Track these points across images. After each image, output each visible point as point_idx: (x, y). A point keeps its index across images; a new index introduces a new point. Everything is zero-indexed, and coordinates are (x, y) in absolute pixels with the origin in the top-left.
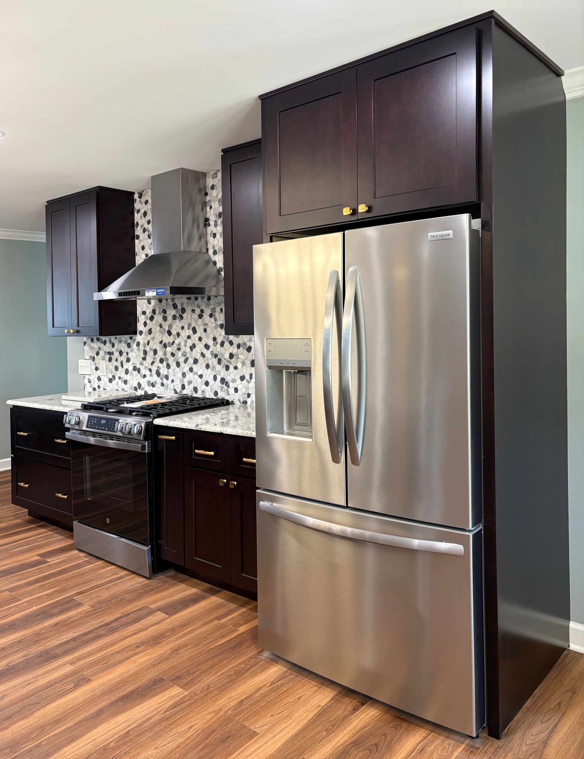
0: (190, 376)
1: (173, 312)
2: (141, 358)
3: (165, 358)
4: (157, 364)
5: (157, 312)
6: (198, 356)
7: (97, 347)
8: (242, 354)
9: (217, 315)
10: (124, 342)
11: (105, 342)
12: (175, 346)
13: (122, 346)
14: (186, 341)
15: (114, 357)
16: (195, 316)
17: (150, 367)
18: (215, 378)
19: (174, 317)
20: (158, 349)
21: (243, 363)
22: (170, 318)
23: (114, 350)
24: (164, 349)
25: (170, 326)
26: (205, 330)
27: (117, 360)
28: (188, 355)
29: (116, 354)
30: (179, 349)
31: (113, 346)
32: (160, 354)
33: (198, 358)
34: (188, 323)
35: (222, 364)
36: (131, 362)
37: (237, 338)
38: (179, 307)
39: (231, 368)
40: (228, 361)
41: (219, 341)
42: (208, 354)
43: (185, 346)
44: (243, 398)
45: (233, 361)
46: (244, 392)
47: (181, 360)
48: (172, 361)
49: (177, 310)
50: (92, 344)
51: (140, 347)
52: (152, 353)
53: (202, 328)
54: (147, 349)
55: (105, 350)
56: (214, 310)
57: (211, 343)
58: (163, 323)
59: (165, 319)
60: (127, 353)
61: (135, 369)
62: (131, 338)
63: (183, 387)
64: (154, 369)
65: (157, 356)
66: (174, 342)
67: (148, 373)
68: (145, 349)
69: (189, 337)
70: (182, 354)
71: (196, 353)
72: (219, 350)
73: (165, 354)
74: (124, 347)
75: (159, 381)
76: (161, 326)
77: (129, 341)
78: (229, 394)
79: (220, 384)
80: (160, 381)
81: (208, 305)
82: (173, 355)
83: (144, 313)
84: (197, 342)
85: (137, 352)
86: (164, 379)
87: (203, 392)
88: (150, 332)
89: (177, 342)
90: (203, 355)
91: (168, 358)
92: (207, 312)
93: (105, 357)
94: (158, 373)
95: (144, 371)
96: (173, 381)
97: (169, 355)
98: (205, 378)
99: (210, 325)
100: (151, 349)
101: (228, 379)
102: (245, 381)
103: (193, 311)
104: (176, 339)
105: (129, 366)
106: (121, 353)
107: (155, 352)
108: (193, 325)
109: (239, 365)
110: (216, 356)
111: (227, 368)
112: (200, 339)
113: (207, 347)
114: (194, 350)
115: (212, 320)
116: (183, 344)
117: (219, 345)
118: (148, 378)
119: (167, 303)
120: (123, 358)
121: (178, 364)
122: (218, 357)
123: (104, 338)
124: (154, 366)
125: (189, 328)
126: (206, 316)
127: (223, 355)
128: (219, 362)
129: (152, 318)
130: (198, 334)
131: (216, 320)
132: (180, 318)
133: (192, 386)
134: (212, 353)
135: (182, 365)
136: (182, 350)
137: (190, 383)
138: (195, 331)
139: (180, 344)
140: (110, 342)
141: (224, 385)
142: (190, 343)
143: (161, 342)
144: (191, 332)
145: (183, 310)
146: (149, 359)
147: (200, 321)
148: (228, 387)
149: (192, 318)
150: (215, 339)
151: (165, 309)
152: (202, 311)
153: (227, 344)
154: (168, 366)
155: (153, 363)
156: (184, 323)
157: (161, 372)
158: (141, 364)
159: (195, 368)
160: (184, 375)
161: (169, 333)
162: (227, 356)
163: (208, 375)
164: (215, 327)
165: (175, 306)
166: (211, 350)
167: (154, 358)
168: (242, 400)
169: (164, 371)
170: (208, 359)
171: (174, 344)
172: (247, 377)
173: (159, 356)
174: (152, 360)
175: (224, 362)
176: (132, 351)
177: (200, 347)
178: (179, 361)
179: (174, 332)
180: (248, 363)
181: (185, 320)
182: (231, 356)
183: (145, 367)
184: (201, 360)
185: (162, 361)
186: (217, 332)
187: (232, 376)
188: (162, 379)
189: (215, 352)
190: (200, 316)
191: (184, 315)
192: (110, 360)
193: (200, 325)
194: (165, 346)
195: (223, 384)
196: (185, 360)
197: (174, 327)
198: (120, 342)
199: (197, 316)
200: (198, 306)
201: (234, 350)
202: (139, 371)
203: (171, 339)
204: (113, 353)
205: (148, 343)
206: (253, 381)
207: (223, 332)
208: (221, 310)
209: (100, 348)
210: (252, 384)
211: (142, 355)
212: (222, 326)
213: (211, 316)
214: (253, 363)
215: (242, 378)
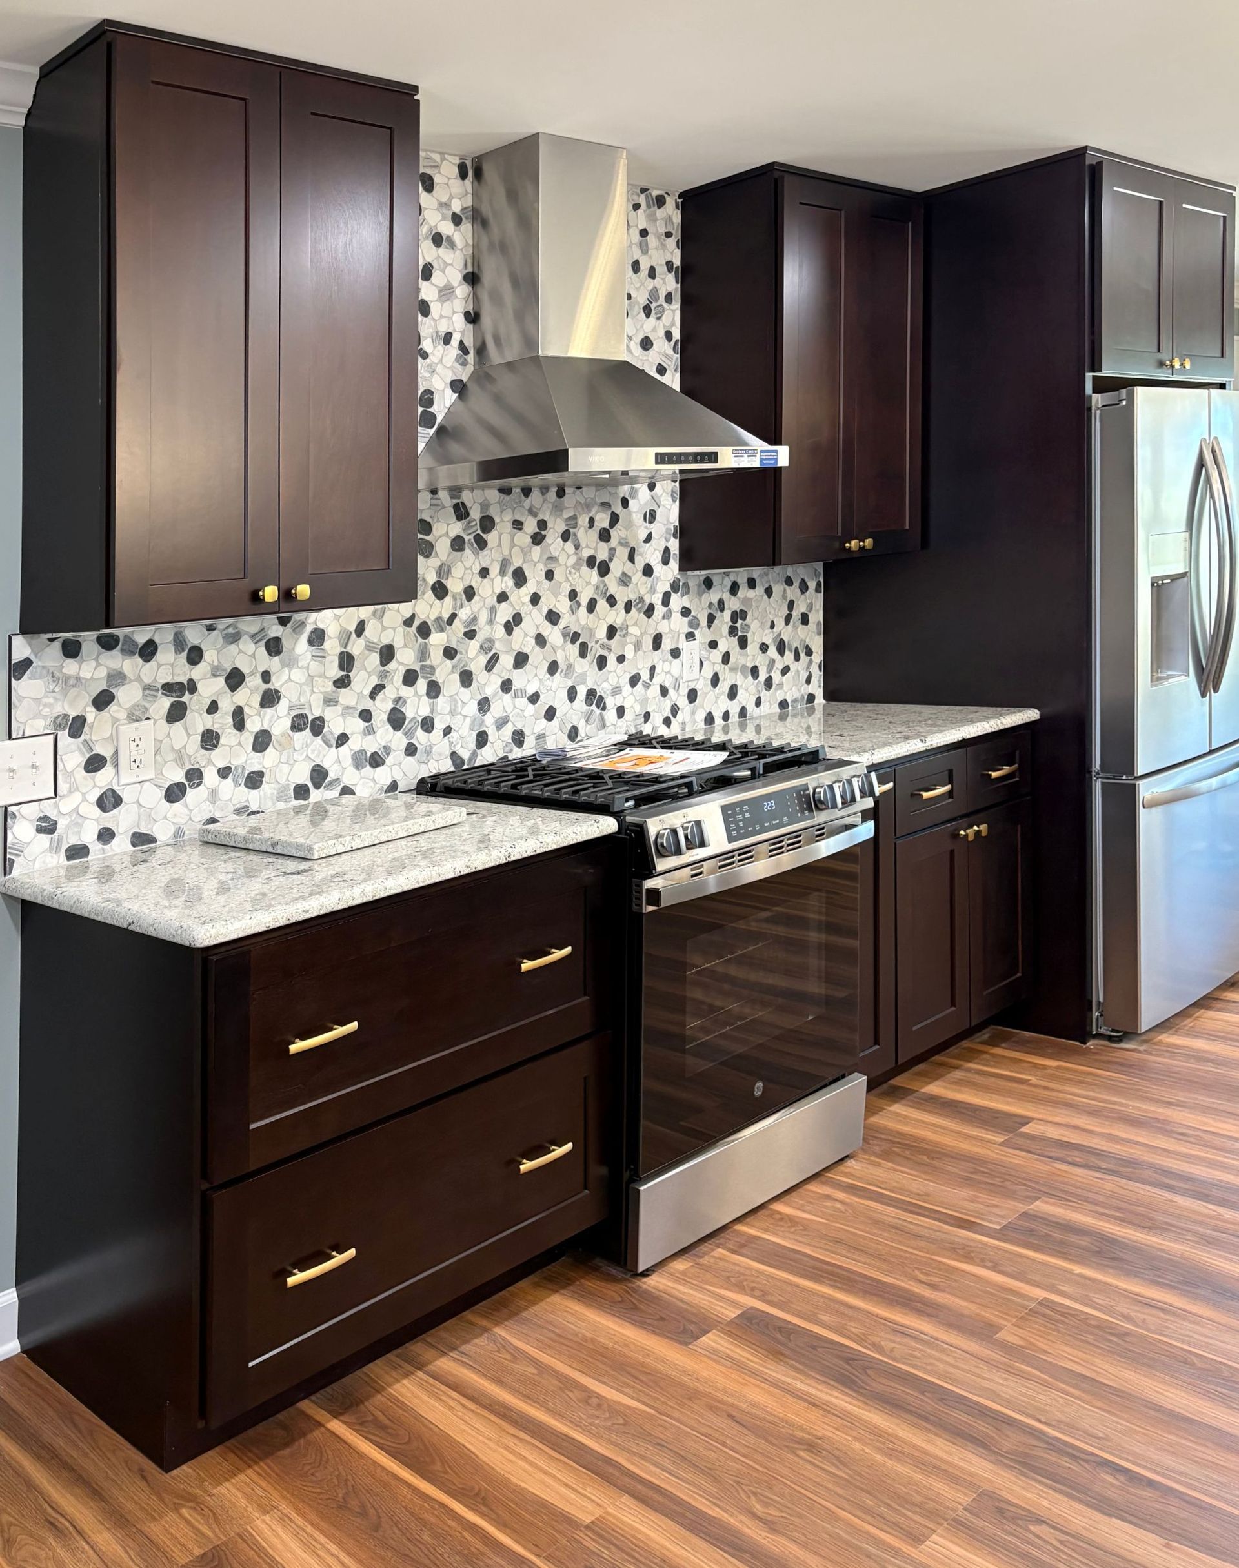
0: (502, 704)
1: (457, 528)
2: (331, 683)
3: (423, 667)
4: (395, 687)
6: (529, 646)
7: (102, 673)
8: (635, 624)
9: (580, 534)
10: (253, 636)
11: (148, 651)
12: (459, 627)
13: (240, 651)
14: (493, 610)
15: (196, 703)
16: (524, 538)
17: (368, 704)
18: (572, 694)
19: (458, 544)
20: (398, 644)
21: (638, 646)
22: (442, 548)
23: (198, 673)
24: (420, 640)
25: (444, 570)
26: (549, 575)
27: (213, 708)
28: (498, 647)
29: (211, 687)
30: (470, 635)
31: (195, 656)
32: (406, 658)
33: (526, 650)
34: (500, 559)
35: (589, 657)
36: (283, 706)
37: (626, 588)
38: (475, 514)
39: (611, 662)
40: (603, 646)
41: (584, 599)
42: (554, 635)
43: (491, 622)
44: (636, 726)
45: (613, 643)
46: (637, 713)
47: (477, 664)
48: (446, 673)
49: (470, 522)
50: (71, 667)
51: (327, 645)
52: (376, 658)
53: (541, 569)
54: (357, 647)
55: (147, 681)
56: (573, 521)
57: (563, 605)
59: (426, 549)
60: (266, 676)
61: (298, 723)
62: (283, 622)
63: (482, 739)
64: (381, 708)
65: (392, 666)
66: (453, 616)
67: (355, 725)
68: (348, 649)
69: (503, 597)
70: (481, 647)
71: (523, 639)
72: (583, 622)
73: (423, 654)
74: (253, 656)
75: (398, 740)
77: (276, 630)
79: (585, 708)
80: (404, 742)
81: (558, 509)
82: (450, 653)
84: (526, 608)
85: (314, 666)
86: (420, 733)
87: (541, 737)
89: (464, 614)
90: (540, 640)
91: (434, 664)
92: (556, 526)
93: (146, 709)
94: (396, 720)
95: (335, 722)
96: (447, 731)
97: (436, 656)
98: (544, 701)
99: (562, 560)
100: (369, 647)
101: (603, 689)
102: (640, 685)
103: (518, 525)
104: (462, 606)
105: (278, 720)
106: (235, 679)
107: (387, 654)
108: (516, 563)
109: (629, 652)
110: (575, 637)
111: (602, 662)
112: (535, 599)
113: (553, 617)
114: (516, 630)
115: (569, 546)
116: (483, 618)
117: (583, 610)
118: (355, 744)
119: (434, 502)
120: (248, 696)
121: (467, 678)
122: (580, 641)
123: (141, 635)
124: (383, 700)
125: (502, 573)
126: (553, 540)
127: (591, 632)
128: (583, 651)
130: (530, 586)
131: (577, 547)
132: (475, 546)
133: (508, 730)
134: (565, 633)
135: (480, 676)
136: (480, 637)
137: (501, 723)
138: (520, 578)
139: (474, 620)
140: (179, 643)
141: (594, 707)
142: (505, 613)
143: (408, 622)
144: (508, 583)
145: (488, 523)
146: (362, 681)
147: (537, 550)
149: (513, 545)
150: (573, 595)
151: (428, 519)
152: (542, 525)
153: (602, 604)
154: (434, 690)
155: (378, 689)
156: (490, 557)
157: (409, 712)
158: (330, 701)
159: (520, 679)
160: (484, 705)
161: (440, 591)
162: (602, 633)
163: (554, 691)
164: (577, 566)
165: (461, 512)
166: (562, 623)
167: (383, 675)
169: (416, 705)
170: (554, 649)
171: (456, 621)
172: (645, 676)
173: (400, 663)
174: (374, 681)
175: (595, 650)
176: (290, 664)
177: (534, 620)
178: (472, 667)
179: (455, 586)
180: (648, 642)
181: (491, 549)
182: (612, 631)
183: (347, 708)
184: (535, 655)
185: (410, 678)
186: (580, 577)
187: (613, 680)
188: (409, 734)
189: (574, 629)
190: (537, 539)
191: (491, 538)
192: (177, 713)
193: (536, 563)
194: (424, 631)
195: (591, 705)
196: (489, 662)
197: (457, 571)
198: (234, 638)
199: (529, 540)
200: (532, 512)
201: (616, 616)
202: (317, 727)
203: (445, 608)
204: (192, 687)
205: (360, 629)
206: (657, 680)
207: (594, 575)
208: (592, 521)
209: (117, 678)
210: (655, 690)
211: (335, 673)
212: (591, 562)
213: (565, 536)
214: (657, 641)
215: (634, 680)
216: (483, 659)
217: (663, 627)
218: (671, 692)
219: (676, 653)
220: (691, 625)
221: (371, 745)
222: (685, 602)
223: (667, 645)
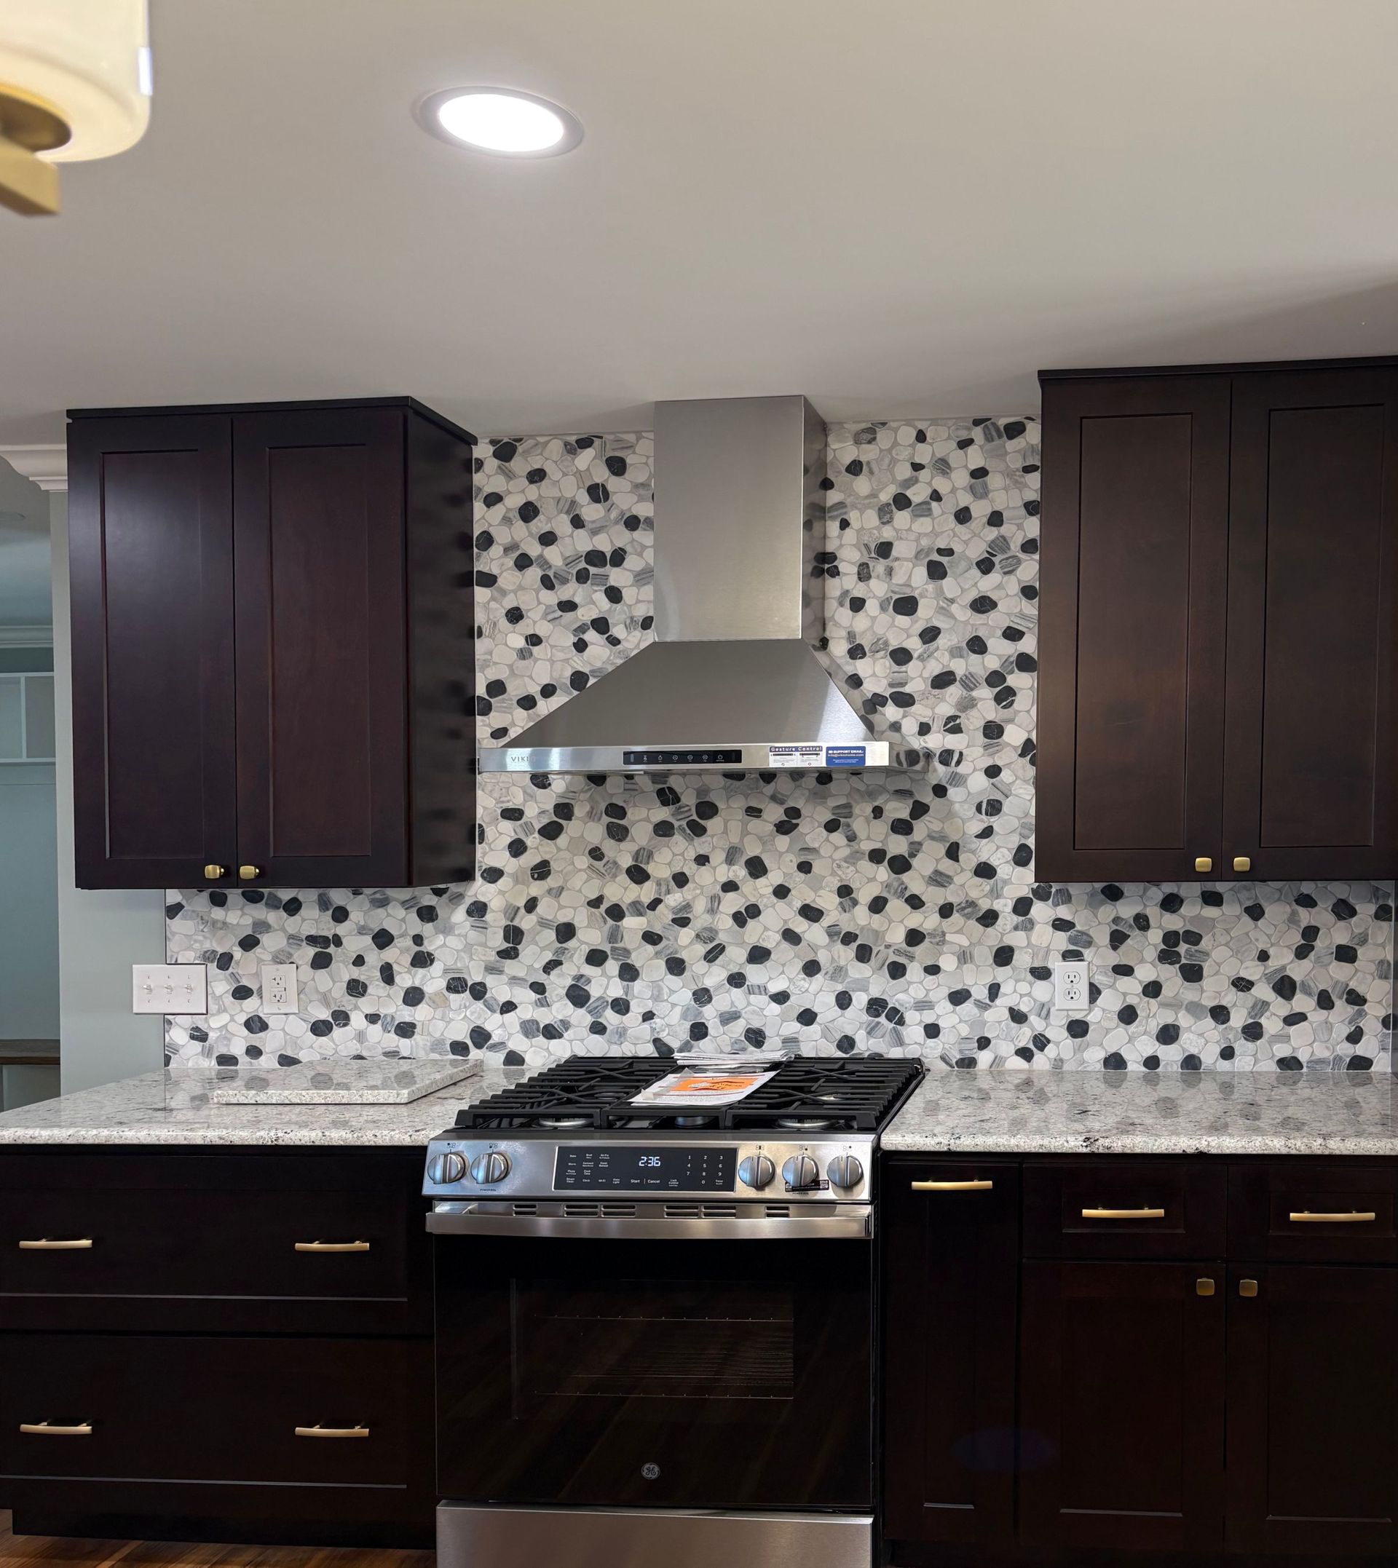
0: (728, 998)
1: (663, 813)
2: (494, 953)
3: (613, 949)
4: (575, 965)
5: (579, 811)
6: (771, 940)
7: (248, 921)
8: (960, 932)
9: (858, 825)
10: (403, 903)
11: (293, 907)
12: (664, 914)
13: (389, 915)
14: (715, 900)
15: (341, 955)
16: (764, 826)
17: (541, 978)
18: (843, 1001)
19: (664, 829)
20: (580, 923)
21: (965, 957)
22: (641, 833)
23: (341, 929)
24: (610, 922)
25: (644, 855)
26: (805, 867)
27: (359, 962)
28: (724, 938)
29: (356, 943)
30: (682, 922)
31: (341, 915)
32: (590, 938)
33: (768, 945)
34: (727, 847)
35: (876, 961)
36: (437, 968)
37: (943, 889)
38: (689, 800)
39: (914, 971)
40: (899, 952)
41: (865, 895)
42: (814, 932)
43: (713, 911)
44: (961, 1051)
45: (918, 950)
46: (964, 1034)
47: (693, 952)
48: (646, 958)
49: (680, 808)
50: (218, 913)
51: (488, 917)
52: (550, 935)
53: (792, 861)
54: (526, 922)
55: (291, 931)
56: (846, 810)
57: (828, 901)
58: (609, 847)
59: (618, 833)
60: (418, 940)
61: (456, 985)
62: (440, 892)
63: (699, 1032)
64: (558, 983)
65: (572, 944)
66: (657, 902)
67: (525, 997)
68: (516, 923)
69: (730, 886)
70: (698, 936)
71: (764, 931)
72: (862, 922)
73: (614, 936)
74: (403, 920)
75: (581, 1017)
76: (596, 854)
77: (428, 899)
78: (900, 1042)
79: (866, 1018)
80: (589, 1020)
81: (819, 797)
82: (652, 938)
83: (512, 814)
84: (766, 901)
85: (473, 935)
86: (609, 1012)
87: (792, 1041)
88: (541, 871)
89: (673, 900)
90: (792, 936)
91: (629, 947)
92: (817, 815)
93: (291, 955)
94: (578, 996)
95: (499, 990)
96: (649, 1016)
97: (633, 940)
98: (798, 1003)
99: (825, 852)
100: (543, 923)
101: (900, 1001)
102: (968, 1007)
103: (754, 812)
104: (668, 892)
105: (432, 979)
106: (383, 939)
107: (566, 932)
108: (752, 852)
109: (948, 963)
110: (848, 938)
111: (897, 970)
112: (782, 892)
113: (812, 913)
114: (752, 922)
115: (838, 838)
116: (700, 906)
117: (862, 909)
118: (524, 1013)
119: (628, 786)
120: (398, 954)
121: (677, 966)
122: (859, 942)
123: (285, 894)
124: (561, 975)
125: (730, 860)
126: (811, 830)
127: (879, 935)
128: (864, 954)
129: (551, 832)
130: (774, 877)
131: (852, 838)
132: (688, 831)
133: (740, 1027)
134: (832, 932)
135: (697, 966)
136: (697, 924)
137: (729, 1018)
138: (756, 868)
139: (686, 907)
140: (325, 904)
141: (882, 1019)
142: (733, 903)
143: (596, 903)
144: (739, 872)
145: (707, 809)
146: (533, 954)
147: (783, 841)
148: (901, 1022)
149: (745, 833)
150: (845, 891)
151: (621, 804)
152: (794, 813)
153: (896, 906)
154: (629, 973)
155: (553, 965)
156: (711, 845)
157: (595, 990)
158: (491, 969)
159: (755, 974)
160: (703, 996)
161: (638, 875)
162: (897, 936)
163: (819, 994)
164: (852, 860)
165: (668, 797)
166: (827, 921)
167: (561, 951)
168: (955, 1056)
169: (604, 983)
170: (813, 948)
171: (660, 907)
172: (980, 993)
173: (582, 943)
174: (549, 956)
175: (883, 955)
176: (447, 930)
178: (683, 955)
179: (660, 868)
180: (985, 955)
181: (712, 836)
182: (914, 937)
183: (514, 978)
184: (782, 952)
185: (596, 958)
186: (857, 872)
187: (917, 993)
188: (595, 1012)
189: (847, 928)
190: (785, 828)
191: (712, 825)
192: (321, 962)
193: (781, 854)
194: (616, 913)
195: (878, 1015)
196: (709, 952)
197: (663, 856)
198: (383, 903)
199: (771, 828)
200: (777, 799)
201: (925, 920)
202: (479, 992)
203: (646, 892)
204: (338, 941)
205: (531, 905)
206: (1003, 1002)
207: (883, 872)
208: (878, 812)
209: (263, 926)
210: (999, 1012)
211: (499, 942)
212: (877, 856)
213: (831, 826)
214: (1004, 956)
215: (958, 997)
216: (701, 949)
217: (1016, 939)
218: (1033, 1018)
219: (1042, 973)
220: (1072, 940)
221: (545, 1017)
222: (1064, 912)
223: (1023, 960)
